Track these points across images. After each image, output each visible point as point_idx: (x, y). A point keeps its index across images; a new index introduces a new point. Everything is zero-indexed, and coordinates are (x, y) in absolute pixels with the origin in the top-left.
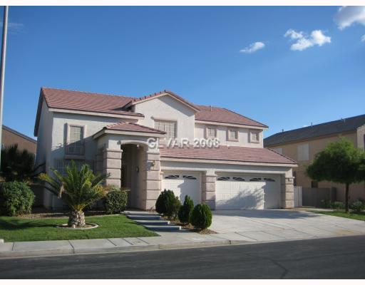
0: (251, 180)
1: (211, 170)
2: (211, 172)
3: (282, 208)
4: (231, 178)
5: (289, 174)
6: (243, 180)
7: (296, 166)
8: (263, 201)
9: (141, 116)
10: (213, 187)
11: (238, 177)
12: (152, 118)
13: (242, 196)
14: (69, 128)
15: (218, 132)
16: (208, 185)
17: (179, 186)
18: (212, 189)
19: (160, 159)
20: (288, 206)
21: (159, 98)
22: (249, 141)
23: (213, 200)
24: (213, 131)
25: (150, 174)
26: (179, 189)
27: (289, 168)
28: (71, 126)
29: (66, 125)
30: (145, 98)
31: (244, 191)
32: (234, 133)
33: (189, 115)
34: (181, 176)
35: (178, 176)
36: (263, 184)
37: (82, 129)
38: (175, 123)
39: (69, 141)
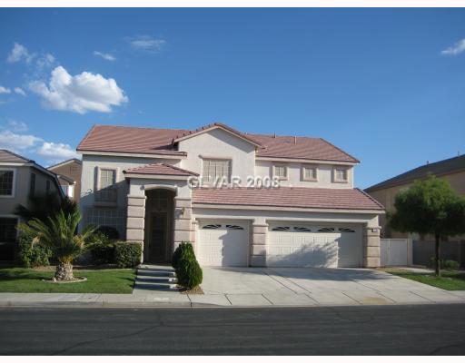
0: (320, 231)
1: (260, 218)
2: (260, 220)
3: (363, 267)
4: (292, 228)
5: (374, 223)
6: (309, 231)
7: (384, 212)
8: (337, 257)
9: (184, 154)
10: (263, 239)
11: (301, 227)
12: (200, 157)
13: (306, 250)
14: (100, 172)
15: (289, 170)
16: (256, 237)
17: (220, 238)
18: (260, 241)
19: (192, 206)
20: (370, 264)
21: (208, 132)
22: (333, 181)
23: (263, 255)
24: (282, 170)
25: (179, 224)
26: (221, 241)
27: (374, 215)
28: (102, 170)
29: (96, 169)
30: (197, 131)
31: (310, 245)
32: (311, 171)
33: (248, 152)
34: (223, 225)
35: (220, 226)
36: (338, 235)
37: (114, 172)
38: (230, 161)
39: (99, 187)
